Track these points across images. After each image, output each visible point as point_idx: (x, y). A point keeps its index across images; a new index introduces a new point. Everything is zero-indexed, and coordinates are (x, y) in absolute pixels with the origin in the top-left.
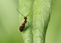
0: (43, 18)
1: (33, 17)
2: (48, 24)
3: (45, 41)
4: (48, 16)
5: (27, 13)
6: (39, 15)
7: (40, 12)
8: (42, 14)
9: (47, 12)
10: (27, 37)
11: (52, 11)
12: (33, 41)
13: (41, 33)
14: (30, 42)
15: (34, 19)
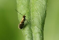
0: (40, 15)
1: (30, 14)
2: (45, 20)
3: (43, 36)
4: (44, 13)
5: (25, 10)
6: (36, 12)
7: (36, 9)
8: (39, 11)
9: (43, 9)
10: (27, 34)
11: (47, 7)
12: (33, 37)
13: (40, 30)
14: (30, 38)
15: (31, 16)
